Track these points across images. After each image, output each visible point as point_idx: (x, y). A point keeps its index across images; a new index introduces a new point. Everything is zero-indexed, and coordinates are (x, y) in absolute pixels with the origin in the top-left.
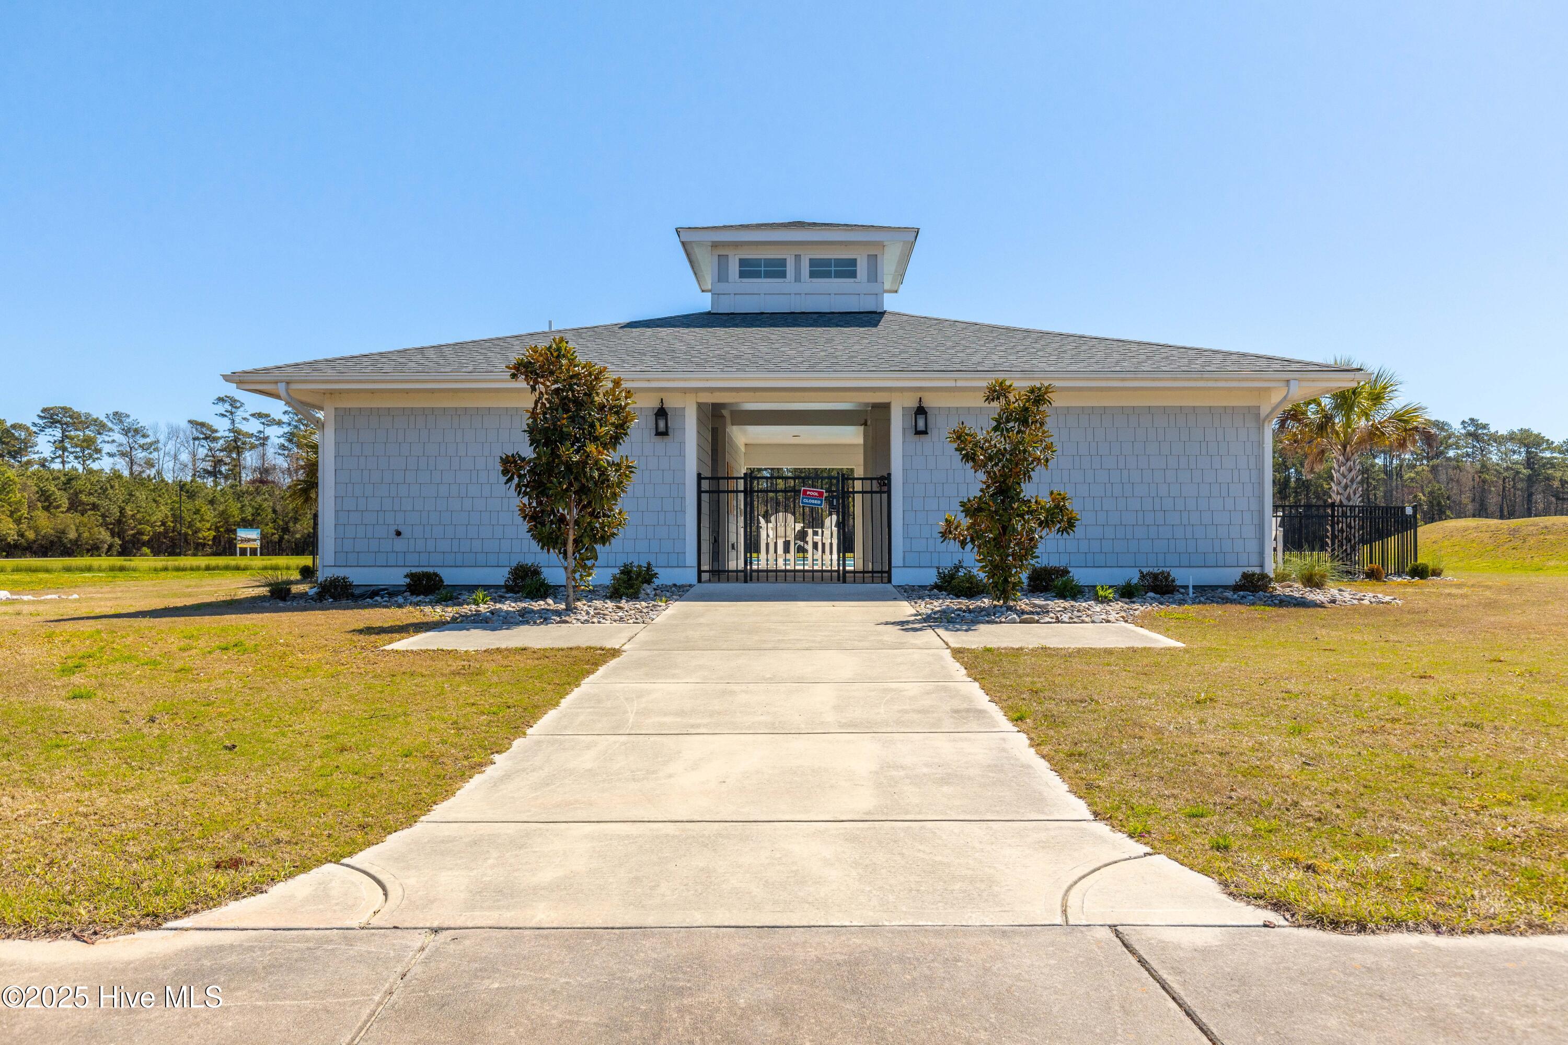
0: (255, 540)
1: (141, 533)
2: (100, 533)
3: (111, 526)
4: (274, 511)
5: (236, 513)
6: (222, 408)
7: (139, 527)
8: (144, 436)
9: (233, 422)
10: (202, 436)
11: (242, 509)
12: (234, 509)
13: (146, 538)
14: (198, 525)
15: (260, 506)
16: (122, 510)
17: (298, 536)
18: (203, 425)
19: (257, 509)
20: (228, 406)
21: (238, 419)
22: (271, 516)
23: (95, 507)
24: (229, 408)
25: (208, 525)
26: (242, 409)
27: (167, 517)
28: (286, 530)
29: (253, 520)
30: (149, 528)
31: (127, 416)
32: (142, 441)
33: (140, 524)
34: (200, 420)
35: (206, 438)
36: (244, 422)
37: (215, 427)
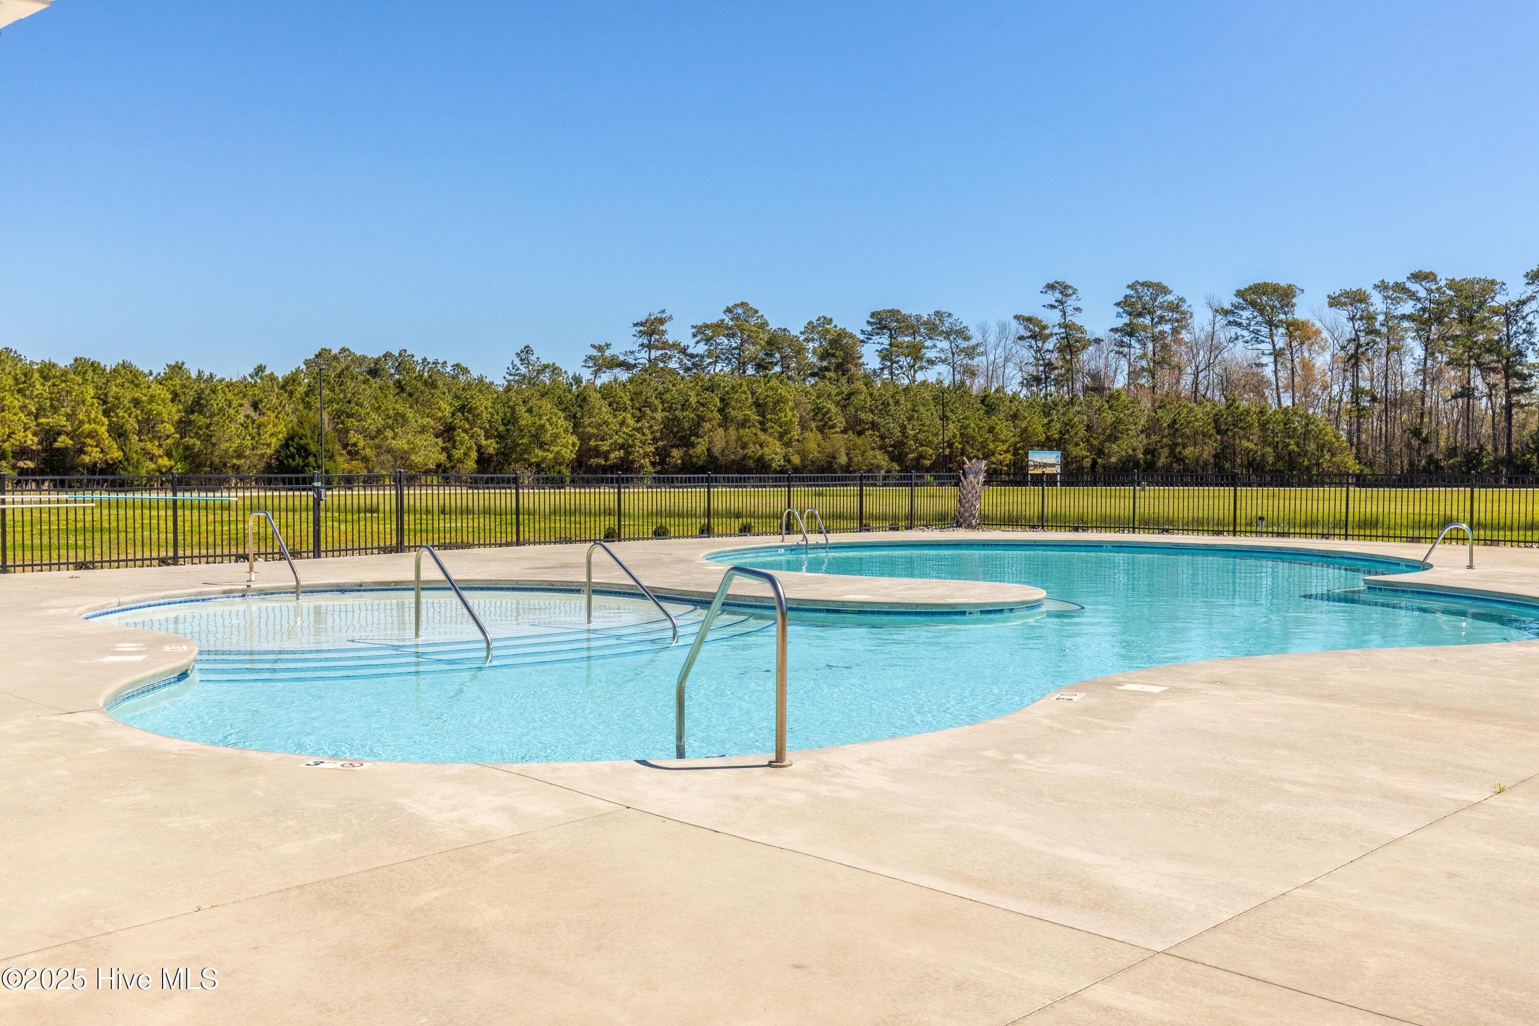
0: (1053, 465)
1: (921, 457)
2: (875, 457)
3: (890, 449)
4: (1089, 428)
5: (1040, 429)
6: (1051, 298)
7: (920, 449)
8: (967, 339)
9: (1064, 313)
10: (1029, 334)
11: (1048, 426)
12: (1037, 425)
13: (927, 463)
14: (991, 446)
15: (1070, 420)
16: (903, 428)
17: (1113, 460)
18: (1029, 320)
19: (1066, 424)
20: (1058, 295)
21: (1069, 311)
22: (1082, 433)
23: (874, 426)
24: (1059, 296)
25: (1005, 447)
26: (1074, 297)
27: (954, 436)
28: (1100, 452)
29: (1060, 439)
30: (931, 451)
31: (950, 315)
32: (963, 344)
33: (922, 445)
34: (1027, 315)
35: (1034, 337)
36: (1077, 313)
37: (1044, 323)
